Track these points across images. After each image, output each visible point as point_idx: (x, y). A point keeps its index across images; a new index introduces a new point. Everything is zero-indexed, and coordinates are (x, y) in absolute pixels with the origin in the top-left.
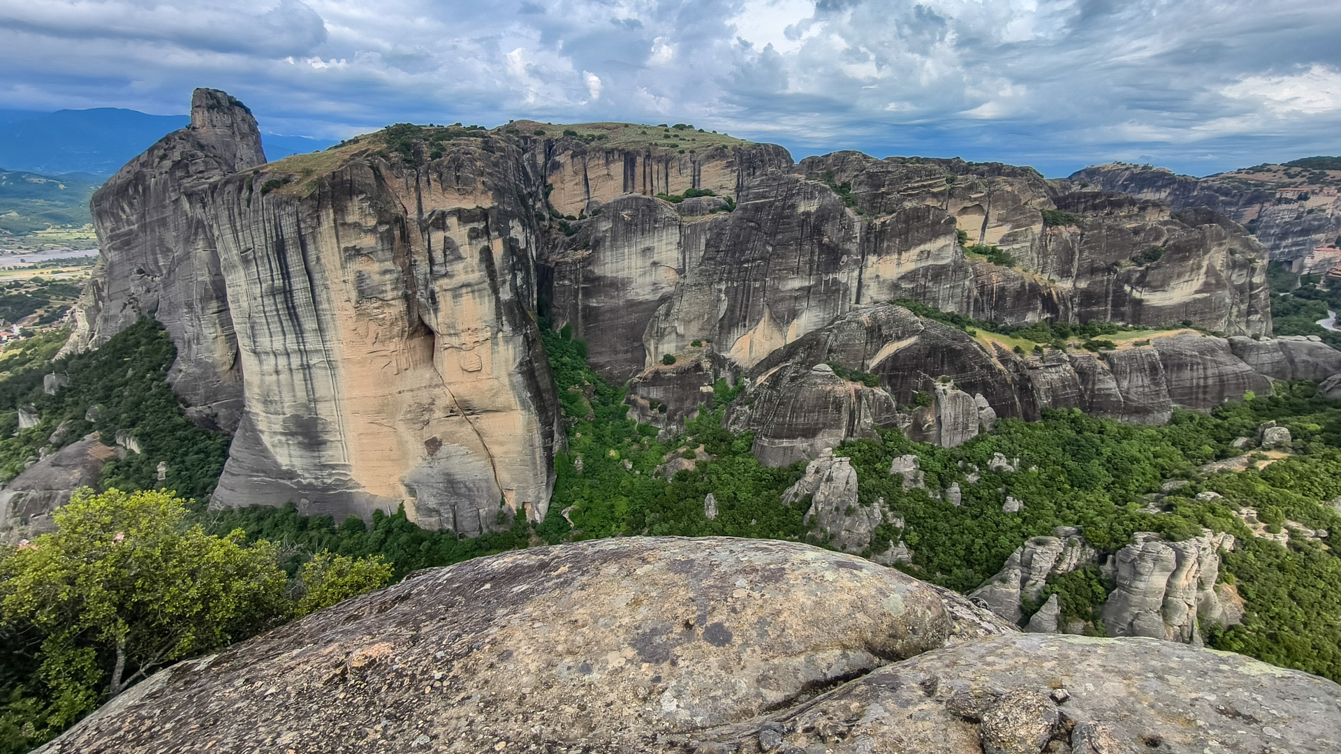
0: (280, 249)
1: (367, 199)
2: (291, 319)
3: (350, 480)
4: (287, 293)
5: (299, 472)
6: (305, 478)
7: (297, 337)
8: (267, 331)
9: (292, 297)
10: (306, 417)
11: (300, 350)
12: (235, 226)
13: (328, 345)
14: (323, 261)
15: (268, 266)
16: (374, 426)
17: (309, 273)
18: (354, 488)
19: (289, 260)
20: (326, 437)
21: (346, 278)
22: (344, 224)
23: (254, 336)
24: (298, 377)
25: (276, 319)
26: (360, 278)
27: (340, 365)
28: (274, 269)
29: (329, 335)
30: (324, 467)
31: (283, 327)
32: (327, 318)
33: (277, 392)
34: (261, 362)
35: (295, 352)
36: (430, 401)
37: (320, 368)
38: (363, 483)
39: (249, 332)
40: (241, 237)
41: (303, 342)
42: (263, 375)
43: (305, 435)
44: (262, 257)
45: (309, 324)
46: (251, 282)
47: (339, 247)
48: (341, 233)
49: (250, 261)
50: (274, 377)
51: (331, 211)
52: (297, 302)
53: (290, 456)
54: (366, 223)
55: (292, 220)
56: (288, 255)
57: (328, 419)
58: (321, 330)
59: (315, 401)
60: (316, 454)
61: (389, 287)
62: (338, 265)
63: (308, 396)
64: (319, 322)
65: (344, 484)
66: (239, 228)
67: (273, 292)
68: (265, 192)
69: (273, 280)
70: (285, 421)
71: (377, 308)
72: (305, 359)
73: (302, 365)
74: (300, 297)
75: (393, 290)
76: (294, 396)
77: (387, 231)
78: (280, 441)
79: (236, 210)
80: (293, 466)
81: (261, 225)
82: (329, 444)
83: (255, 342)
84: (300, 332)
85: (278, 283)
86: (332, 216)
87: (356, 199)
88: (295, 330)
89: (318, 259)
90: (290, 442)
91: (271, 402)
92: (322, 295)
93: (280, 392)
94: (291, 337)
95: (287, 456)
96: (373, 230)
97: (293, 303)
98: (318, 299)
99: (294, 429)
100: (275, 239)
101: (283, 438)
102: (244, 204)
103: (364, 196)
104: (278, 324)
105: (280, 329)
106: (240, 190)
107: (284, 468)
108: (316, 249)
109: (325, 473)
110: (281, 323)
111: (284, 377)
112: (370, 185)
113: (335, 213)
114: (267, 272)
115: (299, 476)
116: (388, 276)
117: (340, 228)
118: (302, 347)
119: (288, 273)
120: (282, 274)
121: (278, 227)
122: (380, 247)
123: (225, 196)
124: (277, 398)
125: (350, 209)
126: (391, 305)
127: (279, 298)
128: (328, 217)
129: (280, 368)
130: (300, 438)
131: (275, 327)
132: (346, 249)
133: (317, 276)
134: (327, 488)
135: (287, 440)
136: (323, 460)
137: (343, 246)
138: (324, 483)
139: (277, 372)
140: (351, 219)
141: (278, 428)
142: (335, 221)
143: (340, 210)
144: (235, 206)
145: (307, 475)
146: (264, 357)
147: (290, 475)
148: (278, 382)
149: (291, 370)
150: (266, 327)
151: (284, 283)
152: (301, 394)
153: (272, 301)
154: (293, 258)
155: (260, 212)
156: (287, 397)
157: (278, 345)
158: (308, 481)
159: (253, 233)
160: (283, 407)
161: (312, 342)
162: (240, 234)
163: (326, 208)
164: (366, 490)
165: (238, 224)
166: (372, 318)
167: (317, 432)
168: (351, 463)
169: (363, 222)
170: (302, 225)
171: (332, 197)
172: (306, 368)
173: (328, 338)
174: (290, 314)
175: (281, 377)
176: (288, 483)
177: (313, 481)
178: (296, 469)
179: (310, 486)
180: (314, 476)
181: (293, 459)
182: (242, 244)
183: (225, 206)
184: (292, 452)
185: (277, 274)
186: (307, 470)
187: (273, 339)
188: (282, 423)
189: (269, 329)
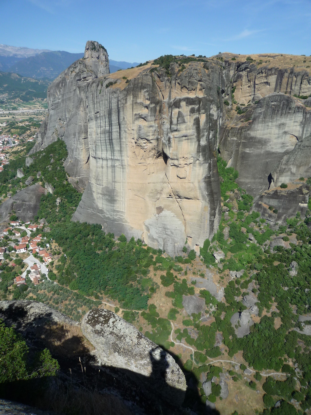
0: (110, 114)
1: (147, 91)
2: (110, 145)
3: (124, 218)
4: (110, 132)
5: (105, 211)
6: (107, 214)
7: (111, 153)
8: (101, 149)
9: (112, 135)
10: (111, 188)
11: (112, 159)
12: (94, 102)
13: (123, 158)
14: (126, 119)
15: (104, 120)
16: (136, 196)
17: (119, 125)
18: (124, 222)
19: (112, 118)
20: (116, 198)
21: (134, 128)
22: (136, 103)
23: (96, 150)
24: (110, 170)
25: (105, 144)
26: (140, 128)
27: (126, 167)
28: (106, 122)
29: (124, 153)
30: (114, 211)
31: (106, 148)
32: (124, 146)
33: (101, 176)
34: (97, 162)
35: (110, 159)
36: (161, 189)
37: (118, 167)
38: (129, 221)
39: (94, 149)
40: (96, 107)
41: (113, 155)
42: (97, 168)
43: (109, 196)
44: (102, 116)
45: (117, 148)
46: (97, 127)
47: (133, 114)
48: (134, 107)
49: (98, 117)
50: (101, 169)
51: (132, 96)
52: (113, 137)
53: (103, 204)
54: (145, 103)
55: (116, 100)
56: (112, 116)
57: (119, 190)
58: (121, 151)
59: (115, 182)
60: (112, 205)
61: (151, 134)
62: (132, 122)
63: (112, 179)
64: (121, 147)
65: (121, 220)
66: (95, 103)
67: (104, 132)
68: (107, 86)
69: (105, 127)
70: (102, 188)
71: (145, 143)
72: (113, 163)
73: (112, 165)
74: (115, 135)
75: (153, 135)
76: (107, 178)
77: (154, 107)
78: (100, 197)
79: (95, 95)
80: (103, 208)
81: (104, 102)
82: (118, 201)
83: (96, 153)
84: (113, 151)
85: (107, 128)
86: (132, 99)
87: (143, 91)
88: (111, 150)
89: (124, 118)
90: (103, 198)
91: (98, 180)
92: (123, 135)
93: (102, 176)
94: (109, 153)
95: (101, 203)
96: (147, 107)
97: (111, 138)
98: (121, 137)
99: (105, 193)
100: (108, 108)
101: (101, 196)
102: (98, 92)
103: (146, 90)
104: (105, 147)
105: (105, 149)
106: (98, 86)
107: (100, 208)
108: (123, 114)
109: (115, 214)
110: (106, 145)
111: (105, 169)
112: (149, 85)
113: (133, 98)
114: (104, 123)
115: (105, 213)
116: (151, 129)
117: (134, 105)
118: (113, 158)
119: (111, 124)
120: (109, 124)
121: (110, 103)
122: (149, 115)
123: (92, 88)
124: (101, 178)
125: (139, 96)
126: (151, 143)
127: (107, 135)
128: (130, 99)
129: (104, 165)
130: (107, 197)
131: (104, 148)
132: (136, 115)
133: (122, 126)
134: (114, 220)
135: (102, 197)
136: (114, 208)
137: (134, 113)
138: (113, 218)
139: (102, 167)
140: (139, 101)
141: (100, 191)
142: (133, 101)
143: (135, 96)
144: (95, 93)
145: (108, 213)
146: (98, 160)
147: (101, 211)
148: (102, 172)
149: (107, 167)
150: (100, 147)
151: (109, 128)
152: (110, 178)
153: (104, 136)
154: (114, 117)
155: (104, 96)
156: (105, 178)
157: (104, 156)
158: (108, 216)
159: (100, 105)
160: (102, 183)
161: (117, 156)
162: (96, 105)
163: (130, 95)
164: (130, 224)
165: (95, 101)
166: (142, 148)
167: (113, 195)
168: (125, 211)
169: (144, 102)
170: (119, 103)
171: (133, 90)
172: (113, 167)
173: (123, 155)
174: (110, 142)
175: (104, 169)
176: (101, 215)
177: (110, 216)
178: (104, 210)
179: (108, 218)
180: (110, 214)
181: (103, 205)
182: (96, 110)
183: (92, 93)
184: (104, 202)
185: (107, 124)
186: (108, 211)
187: (103, 152)
188: (101, 189)
189: (101, 148)
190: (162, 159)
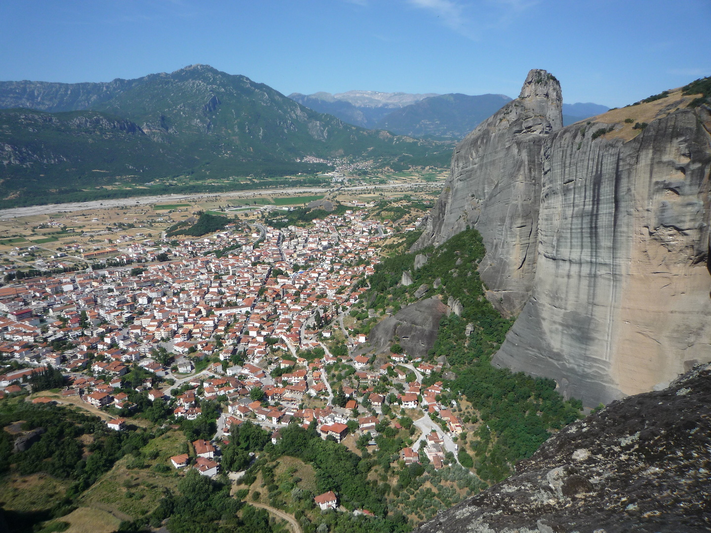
0: (597, 182)
1: (685, 141)
2: (591, 237)
3: (607, 375)
4: (594, 216)
5: (566, 357)
6: (569, 363)
7: (591, 252)
8: (569, 244)
9: (597, 219)
10: (583, 315)
11: (591, 262)
12: (565, 164)
13: (618, 261)
14: (633, 192)
15: (583, 195)
16: (641, 336)
17: (617, 201)
18: (606, 382)
19: (602, 190)
20: (595, 335)
21: (650, 207)
22: (660, 162)
23: (558, 246)
24: (585, 282)
25: (579, 235)
26: (663, 207)
27: (623, 279)
28: (588, 197)
29: (621, 253)
30: (587, 358)
31: (582, 242)
32: (622, 239)
33: (564, 291)
34: (558, 267)
35: (587, 262)
36: (699, 326)
37: (604, 278)
38: (617, 381)
39: (555, 243)
40: (567, 172)
41: (596, 256)
42: (557, 277)
43: (579, 329)
44: (580, 187)
45: (605, 242)
46: (565, 206)
47: (650, 181)
48: (655, 170)
49: (571, 190)
50: (566, 279)
51: (651, 151)
52: (600, 223)
53: (562, 342)
54: (679, 161)
55: (613, 159)
56: (602, 186)
57: (601, 321)
58: (614, 248)
59: (594, 304)
60: (584, 346)
61: (688, 218)
62: (646, 196)
63: (588, 299)
64: (615, 241)
65: (601, 376)
66: (567, 165)
67: (582, 215)
68: (595, 136)
69: (584, 205)
70: (565, 314)
71: (671, 235)
72: (593, 270)
73: (590, 274)
74: (604, 220)
75: (692, 220)
76: (577, 297)
77: (699, 168)
78: (557, 329)
79: (569, 152)
80: (562, 351)
81: (586, 163)
82: (597, 341)
83: (557, 251)
84: (595, 247)
85: (589, 208)
86: (650, 155)
87: (676, 142)
88: (592, 246)
89: (629, 190)
90: (565, 332)
91: (558, 298)
92: (623, 219)
93: (567, 292)
94: (587, 251)
95: (558, 341)
96: (683, 169)
97: (596, 224)
98: (619, 223)
99: (570, 323)
100: (594, 174)
101: (560, 328)
102: (575, 147)
103: (682, 138)
104: (580, 240)
105: (579, 243)
106: (575, 136)
107: (555, 350)
108: (629, 182)
109: (588, 364)
110: (582, 238)
111: (574, 281)
112: (691, 129)
113: (654, 153)
114: (582, 201)
115: (565, 359)
116: (689, 208)
117: (655, 166)
118: (594, 260)
119: (598, 200)
120: (593, 201)
121: (600, 164)
122: (688, 182)
123: (563, 142)
124: (563, 296)
125: (668, 149)
126: (686, 234)
127: (586, 220)
128: (646, 157)
129: (572, 273)
130: (574, 331)
131: (576, 242)
132: (657, 183)
133: (623, 204)
134: (585, 376)
135: (563, 330)
136: (588, 353)
137: (654, 180)
138: (584, 371)
139: (569, 276)
140: (666, 158)
141: (558, 319)
142: (653, 159)
143: (659, 150)
144: (569, 148)
145: (572, 361)
146: (561, 263)
147: (558, 356)
148: (568, 285)
149: (580, 276)
150: (569, 241)
151: (593, 208)
152: (583, 297)
153: (580, 221)
154: (607, 190)
155: (588, 153)
156: (572, 298)
157: (575, 256)
158: (571, 365)
159: (578, 168)
160: (566, 304)
161: (604, 256)
162: (567, 169)
163: (647, 148)
164: (619, 388)
165: (568, 162)
166: (664, 243)
167: (588, 329)
168: (612, 361)
169: (676, 161)
170: (621, 163)
171: (655, 140)
172: (593, 277)
173: (619, 255)
174: (591, 233)
175: (571, 280)
176: (555, 363)
177: (576, 367)
178: (564, 354)
179: (572, 370)
180: (578, 363)
181: (563, 345)
182: (567, 176)
183: (561, 149)
184: (565, 340)
185: (589, 201)
186: (573, 357)
187: (573, 250)
188: (562, 316)
189: (571, 242)
190: (705, 267)
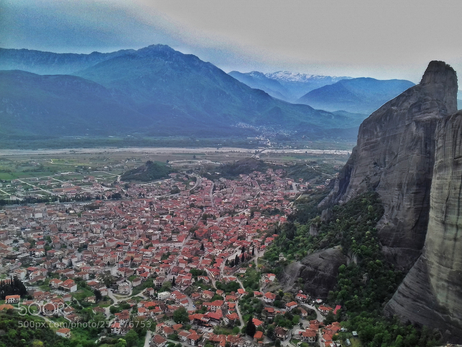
5: (451, 311)
6: (453, 316)
23: (447, 212)
33: (451, 253)
34: (446, 230)
39: (444, 209)
40: (457, 149)
46: (455, 178)
49: (460, 164)
50: (452, 242)
53: (447, 297)
70: (451, 273)
78: (443, 285)
80: (447, 305)
83: (446, 216)
90: (450, 288)
91: (445, 258)
93: (453, 253)
95: (443, 296)
99: (456, 280)
101: (446, 284)
107: (441, 304)
115: (449, 313)
123: (455, 123)
124: (449, 256)
129: (458, 236)
130: (458, 288)
135: (448, 286)
139: (455, 239)
141: (445, 276)
145: (455, 315)
146: (449, 227)
147: (444, 310)
148: (454, 246)
150: (456, 208)
156: (457, 258)
158: (454, 319)
160: (452, 264)
165: (458, 141)
175: (458, 243)
176: (440, 315)
177: (459, 320)
178: (449, 308)
179: (455, 323)
181: (449, 301)
182: (457, 153)
184: (450, 296)
186: (456, 312)
187: (460, 217)
188: (448, 274)
189: (459, 210)
